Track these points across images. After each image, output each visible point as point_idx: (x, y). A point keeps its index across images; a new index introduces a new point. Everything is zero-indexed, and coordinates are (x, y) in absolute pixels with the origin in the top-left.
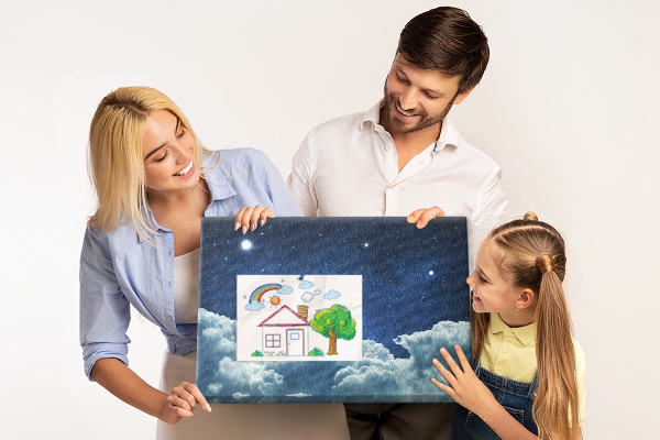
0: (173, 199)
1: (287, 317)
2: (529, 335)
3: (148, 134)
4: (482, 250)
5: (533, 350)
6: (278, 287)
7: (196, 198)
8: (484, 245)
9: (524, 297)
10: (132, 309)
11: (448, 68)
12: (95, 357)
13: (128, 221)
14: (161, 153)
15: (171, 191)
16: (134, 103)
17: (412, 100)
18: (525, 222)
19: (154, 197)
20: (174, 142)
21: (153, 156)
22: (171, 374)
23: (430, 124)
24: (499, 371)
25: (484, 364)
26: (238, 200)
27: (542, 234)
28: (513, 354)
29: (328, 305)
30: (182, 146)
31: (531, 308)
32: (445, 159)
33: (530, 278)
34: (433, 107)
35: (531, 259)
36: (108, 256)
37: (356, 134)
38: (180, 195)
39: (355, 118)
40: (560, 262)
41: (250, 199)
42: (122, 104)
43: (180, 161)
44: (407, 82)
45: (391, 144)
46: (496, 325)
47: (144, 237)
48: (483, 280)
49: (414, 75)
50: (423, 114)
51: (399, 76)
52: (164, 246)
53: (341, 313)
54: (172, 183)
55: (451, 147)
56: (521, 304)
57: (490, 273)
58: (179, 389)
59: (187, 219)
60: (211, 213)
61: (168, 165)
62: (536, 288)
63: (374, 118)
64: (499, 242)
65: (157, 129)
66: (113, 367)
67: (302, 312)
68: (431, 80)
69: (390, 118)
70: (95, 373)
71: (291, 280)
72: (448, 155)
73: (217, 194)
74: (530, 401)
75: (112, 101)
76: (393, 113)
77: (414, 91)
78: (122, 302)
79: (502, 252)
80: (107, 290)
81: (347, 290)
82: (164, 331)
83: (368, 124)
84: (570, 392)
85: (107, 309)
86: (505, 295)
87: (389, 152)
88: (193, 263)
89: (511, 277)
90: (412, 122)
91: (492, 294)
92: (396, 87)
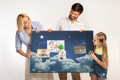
0: (28, 28)
1: (54, 46)
2: (101, 48)
3: (24, 20)
4: (95, 37)
5: (102, 51)
6: (53, 42)
7: (31, 28)
8: (95, 36)
9: (101, 43)
10: (22, 43)
11: (78, 11)
12: (18, 49)
13: (22, 31)
14: (26, 22)
15: (27, 27)
16: (22, 16)
17: (73, 15)
18: (101, 33)
19: (25, 28)
20: (28, 21)
21: (25, 23)
22: (27, 51)
23: (75, 18)
24: (97, 53)
25: (95, 52)
26: (36, 28)
27: (103, 35)
28: (99, 51)
29: (60, 45)
30: (29, 21)
31: (102, 45)
32: (78, 23)
33: (101, 41)
34: (76, 16)
35: (102, 38)
36: (19, 36)
37: (66, 20)
38: (29, 28)
39: (65, 18)
40: (106, 38)
41: (38, 28)
42: (21, 16)
43: (29, 23)
44: (73, 13)
45: (70, 21)
46: (97, 47)
47: (24, 33)
48: (95, 41)
49: (73, 12)
50: (75, 17)
51: (71, 12)
52: (26, 35)
53: (61, 46)
54: (28, 26)
55: (78, 21)
56: (100, 44)
57: (96, 40)
58: (28, 53)
59: (30, 31)
60: (33, 30)
61: (27, 24)
62: (102, 42)
63: (68, 18)
64: (97, 36)
65: (26, 19)
66: (20, 51)
67: (56, 46)
68: (76, 13)
69: (70, 18)
70: (18, 51)
71: (55, 41)
72: (78, 22)
73: (34, 28)
74: (102, 58)
75: (20, 15)
76: (71, 17)
77: (73, 14)
78: (21, 42)
79: (98, 37)
80: (19, 40)
81: (62, 43)
82: (27, 46)
83: (67, 19)
84: (107, 56)
85: (19, 43)
86: (98, 43)
87: (70, 22)
88: (30, 37)
89: (99, 40)
90: (73, 18)
91: (96, 43)
92: (71, 14)
